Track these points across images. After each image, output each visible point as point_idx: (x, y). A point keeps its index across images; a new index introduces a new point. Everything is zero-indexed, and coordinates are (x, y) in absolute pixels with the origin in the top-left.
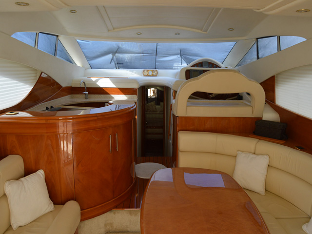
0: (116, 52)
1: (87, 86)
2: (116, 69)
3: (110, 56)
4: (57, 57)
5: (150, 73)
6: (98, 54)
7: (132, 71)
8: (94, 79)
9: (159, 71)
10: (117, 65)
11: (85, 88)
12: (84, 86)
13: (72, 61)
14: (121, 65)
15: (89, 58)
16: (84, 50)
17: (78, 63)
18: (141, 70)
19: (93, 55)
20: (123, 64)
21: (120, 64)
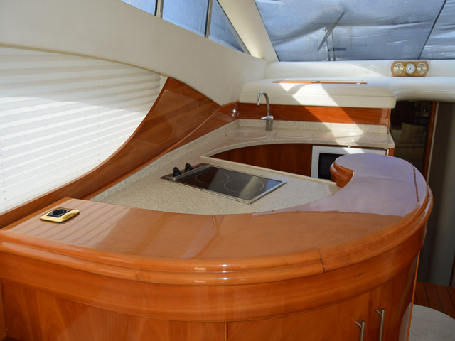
0: (336, 24)
1: (271, 102)
2: (329, 60)
3: (321, 33)
4: (211, 38)
5: (410, 69)
6: (297, 28)
7: (365, 66)
8: (286, 87)
9: (432, 62)
10: (332, 53)
11: (266, 105)
12: (264, 102)
13: (242, 47)
14: (342, 52)
15: (276, 40)
16: (267, 22)
17: (255, 51)
18: (388, 63)
19: (284, 32)
20: (344, 49)
21: (339, 49)
